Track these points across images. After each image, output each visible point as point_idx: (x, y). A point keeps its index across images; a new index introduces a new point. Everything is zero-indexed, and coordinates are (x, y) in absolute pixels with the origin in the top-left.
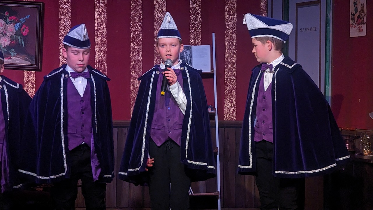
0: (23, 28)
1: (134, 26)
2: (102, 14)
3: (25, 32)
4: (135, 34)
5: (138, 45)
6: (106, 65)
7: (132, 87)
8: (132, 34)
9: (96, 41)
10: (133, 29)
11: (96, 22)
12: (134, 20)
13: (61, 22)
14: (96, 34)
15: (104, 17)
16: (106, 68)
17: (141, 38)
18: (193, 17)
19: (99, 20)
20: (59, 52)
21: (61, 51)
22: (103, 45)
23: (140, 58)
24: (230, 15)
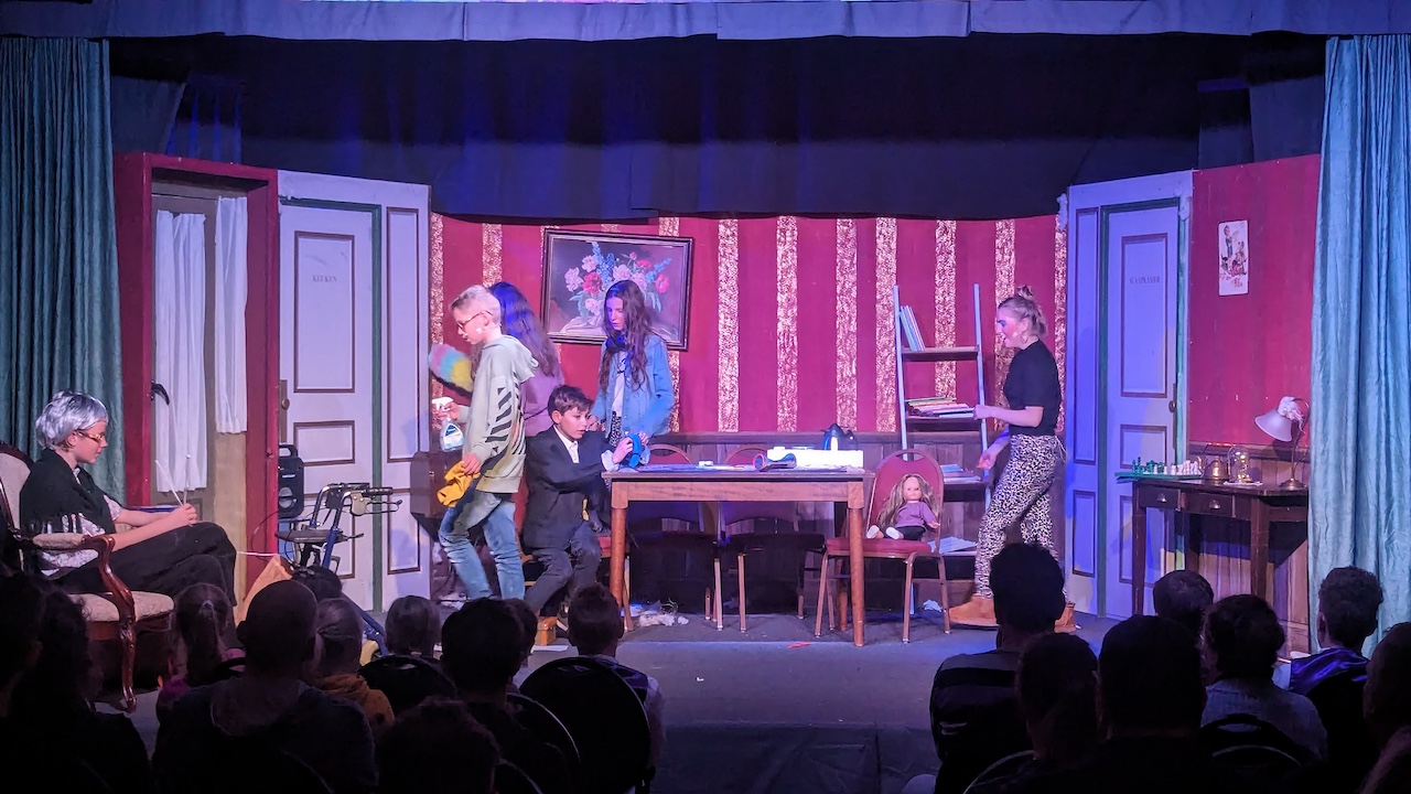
0: (660, 279)
1: (842, 275)
2: (790, 254)
3: (662, 285)
4: (843, 287)
5: (849, 305)
6: (795, 339)
7: (839, 376)
8: (839, 288)
9: (779, 299)
10: (842, 278)
11: (780, 267)
12: (842, 263)
13: (722, 269)
14: (779, 288)
15: (792, 259)
16: (796, 344)
17: (854, 294)
18: (940, 259)
19: (784, 265)
20: (718, 318)
21: (722, 316)
22: (791, 306)
23: (853, 328)
24: (1003, 254)
